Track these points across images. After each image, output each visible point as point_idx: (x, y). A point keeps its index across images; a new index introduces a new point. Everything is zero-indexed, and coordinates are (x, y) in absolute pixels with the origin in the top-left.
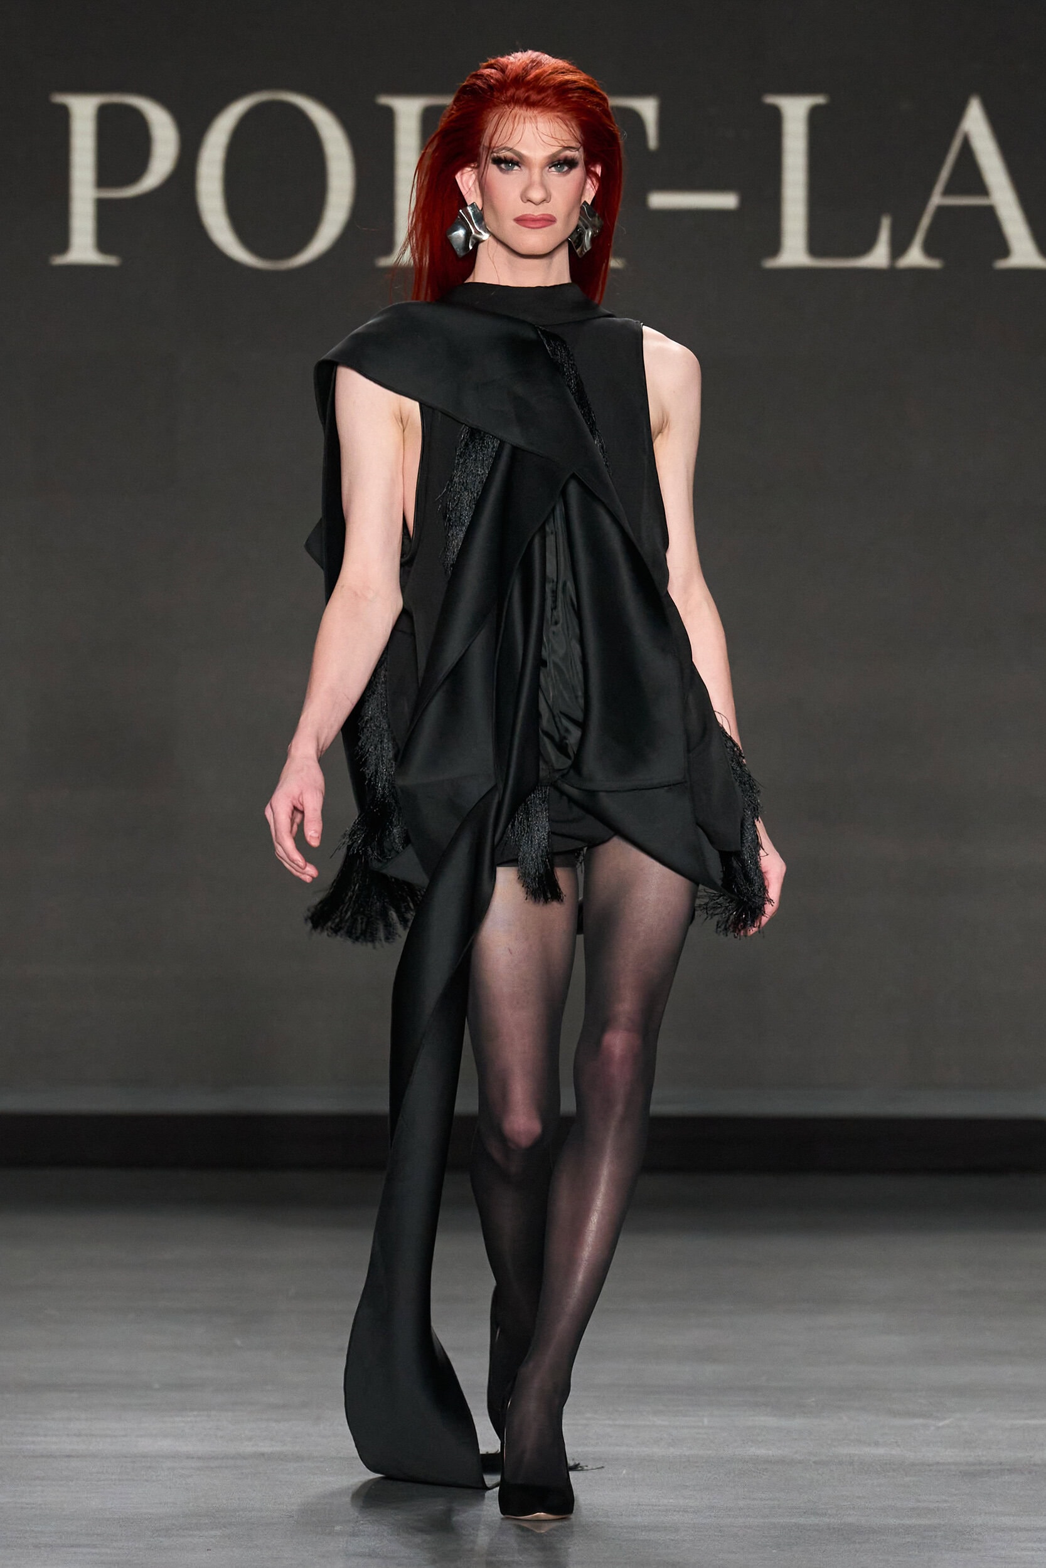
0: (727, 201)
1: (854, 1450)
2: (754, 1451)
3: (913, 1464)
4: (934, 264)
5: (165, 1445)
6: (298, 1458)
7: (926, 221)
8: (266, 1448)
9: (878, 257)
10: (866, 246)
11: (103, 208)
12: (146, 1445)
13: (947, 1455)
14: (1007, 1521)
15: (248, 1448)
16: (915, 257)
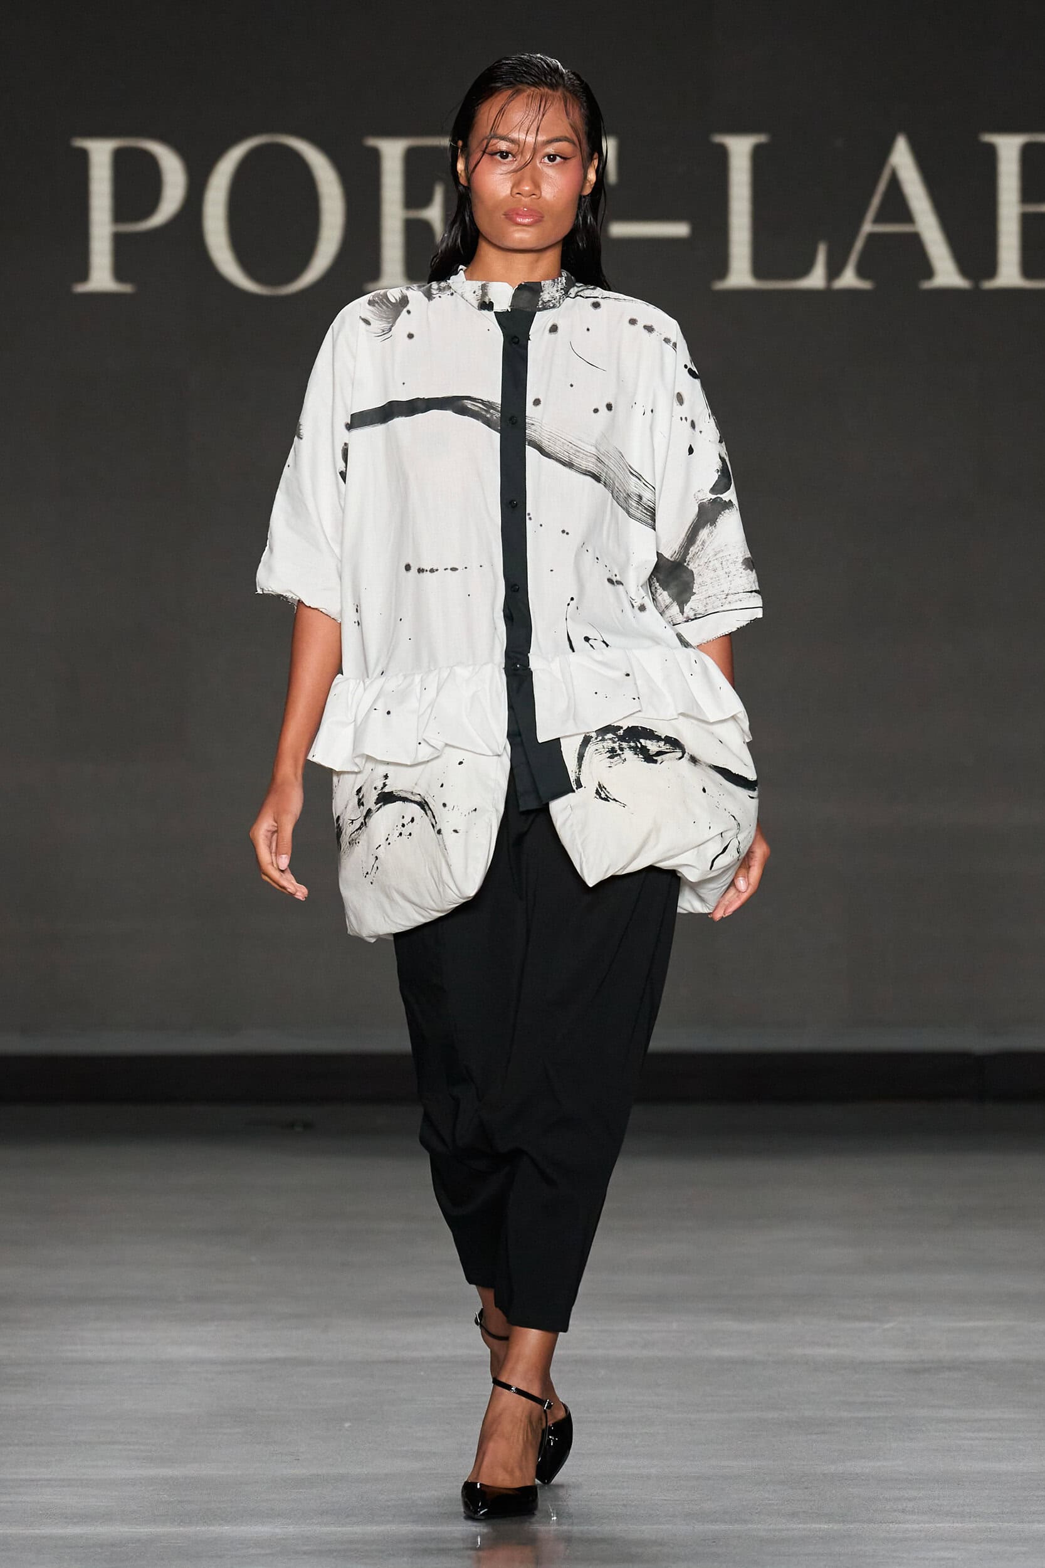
0: (679, 230)
1: (809, 1351)
2: (717, 1352)
3: (862, 1363)
4: (864, 285)
5: (190, 1351)
6: (309, 1362)
7: (859, 245)
8: (280, 1353)
9: (816, 279)
10: (805, 269)
11: (119, 240)
12: (173, 1352)
14: (947, 1413)
15: (265, 1354)
16: (849, 279)
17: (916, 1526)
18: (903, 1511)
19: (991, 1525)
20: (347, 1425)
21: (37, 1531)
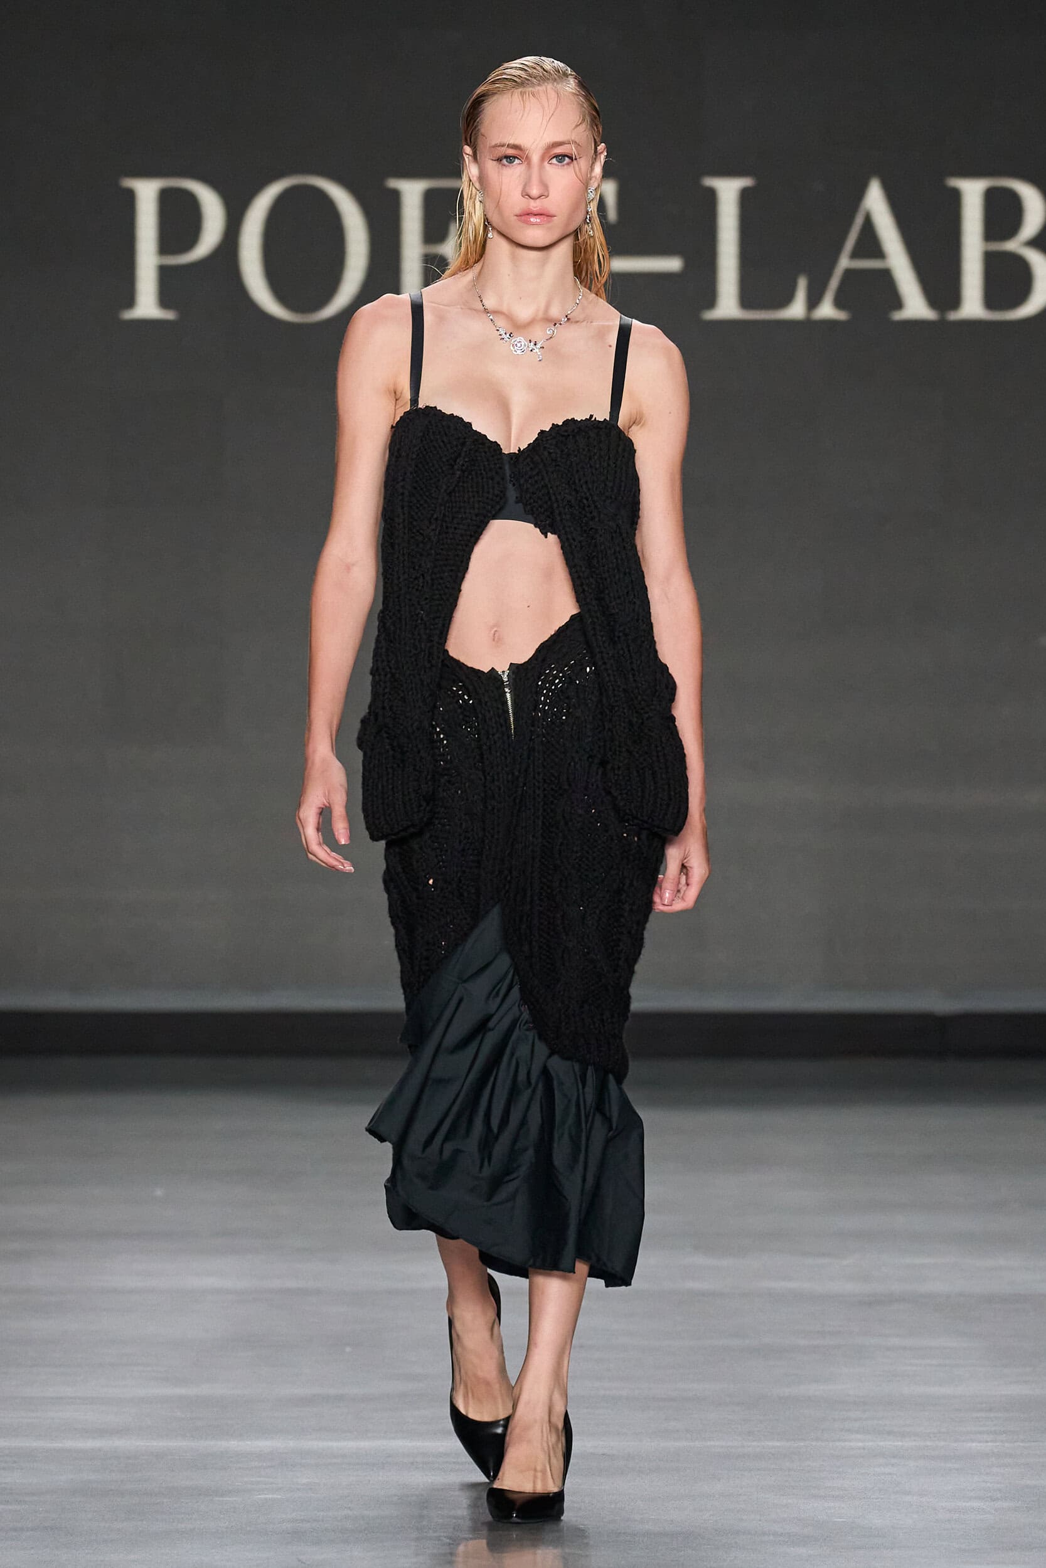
0: (672, 264)
2: (691, 1285)
4: (841, 315)
7: (834, 283)
8: (291, 1284)
9: (796, 310)
10: (786, 300)
11: (165, 275)
13: (850, 1287)
16: (827, 310)
17: (860, 1444)
18: (849, 1430)
19: (929, 1443)
20: (348, 1349)
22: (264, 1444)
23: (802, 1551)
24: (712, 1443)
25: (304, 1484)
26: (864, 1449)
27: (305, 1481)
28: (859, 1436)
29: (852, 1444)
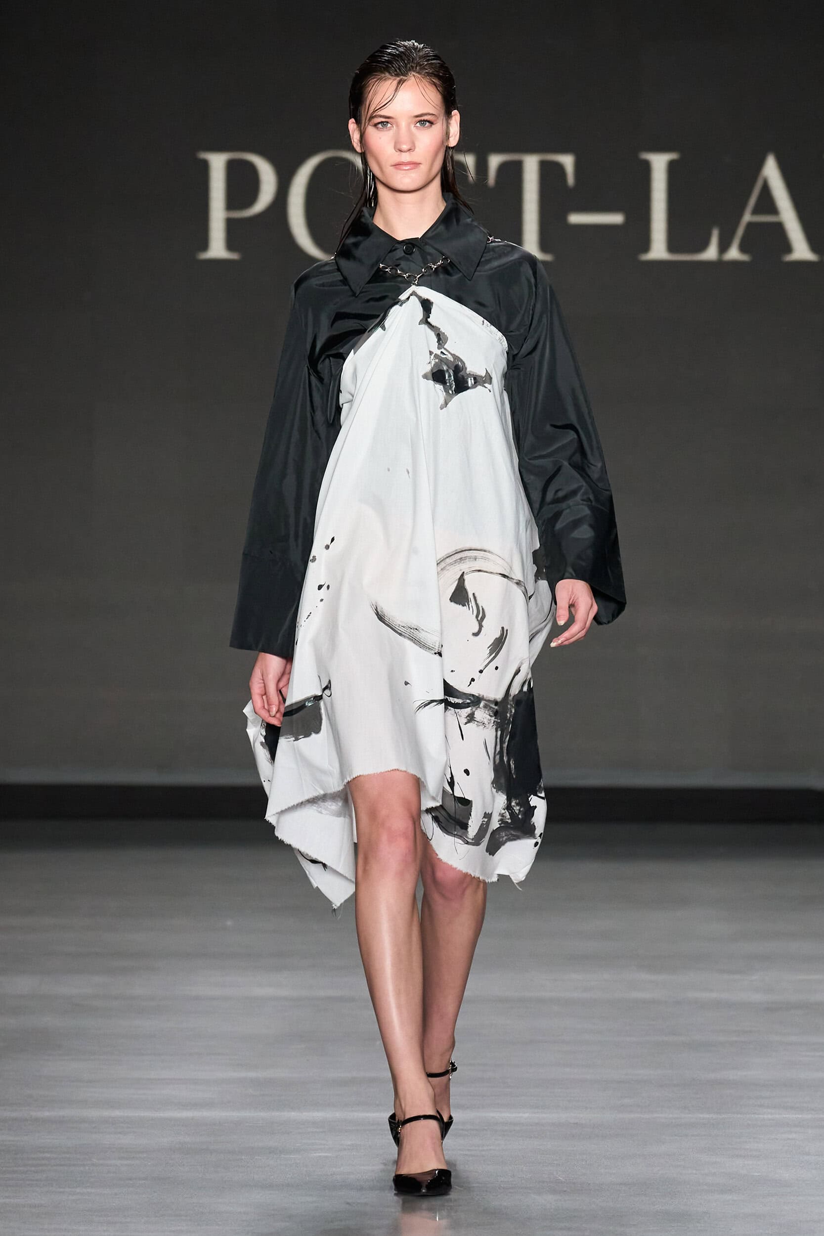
0: (616, 219)
4: (744, 258)
5: (270, 991)
7: (740, 231)
9: (711, 253)
10: (703, 245)
11: (232, 226)
13: (757, 997)
16: (734, 253)
17: (770, 1116)
18: (761, 1106)
21: (162, 1115)
22: (318, 1115)
23: (728, 1197)
24: (658, 1115)
25: (348, 1145)
26: (773, 1120)
27: (349, 1143)
28: (769, 1110)
29: (765, 1116)
